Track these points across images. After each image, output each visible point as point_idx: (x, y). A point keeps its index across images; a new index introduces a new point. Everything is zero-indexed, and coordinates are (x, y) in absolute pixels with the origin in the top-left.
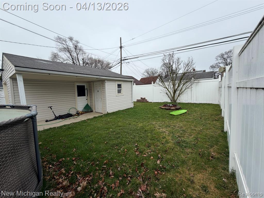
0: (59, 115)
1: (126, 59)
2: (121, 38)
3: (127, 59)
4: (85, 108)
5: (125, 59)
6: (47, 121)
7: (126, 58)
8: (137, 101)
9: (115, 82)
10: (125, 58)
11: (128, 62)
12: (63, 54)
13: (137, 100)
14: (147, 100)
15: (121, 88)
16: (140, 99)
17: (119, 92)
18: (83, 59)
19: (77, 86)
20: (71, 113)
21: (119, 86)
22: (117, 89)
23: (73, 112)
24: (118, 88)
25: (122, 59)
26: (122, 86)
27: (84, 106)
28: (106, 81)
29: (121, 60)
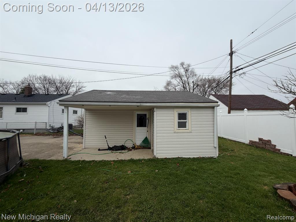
0: (115, 146)
1: (239, 70)
2: (231, 41)
3: (242, 69)
4: (144, 141)
5: (237, 69)
6: (99, 150)
7: (239, 68)
8: (249, 143)
9: (172, 110)
10: (237, 67)
11: (244, 73)
12: (175, 80)
13: (250, 141)
14: (277, 148)
15: (186, 119)
16: (258, 141)
17: (182, 125)
18: (193, 82)
19: (137, 114)
20: (125, 145)
21: (183, 116)
22: (176, 120)
23: (129, 145)
24: (179, 119)
25: (233, 70)
26: (189, 116)
27: (143, 139)
28: (155, 110)
29: (231, 73)
